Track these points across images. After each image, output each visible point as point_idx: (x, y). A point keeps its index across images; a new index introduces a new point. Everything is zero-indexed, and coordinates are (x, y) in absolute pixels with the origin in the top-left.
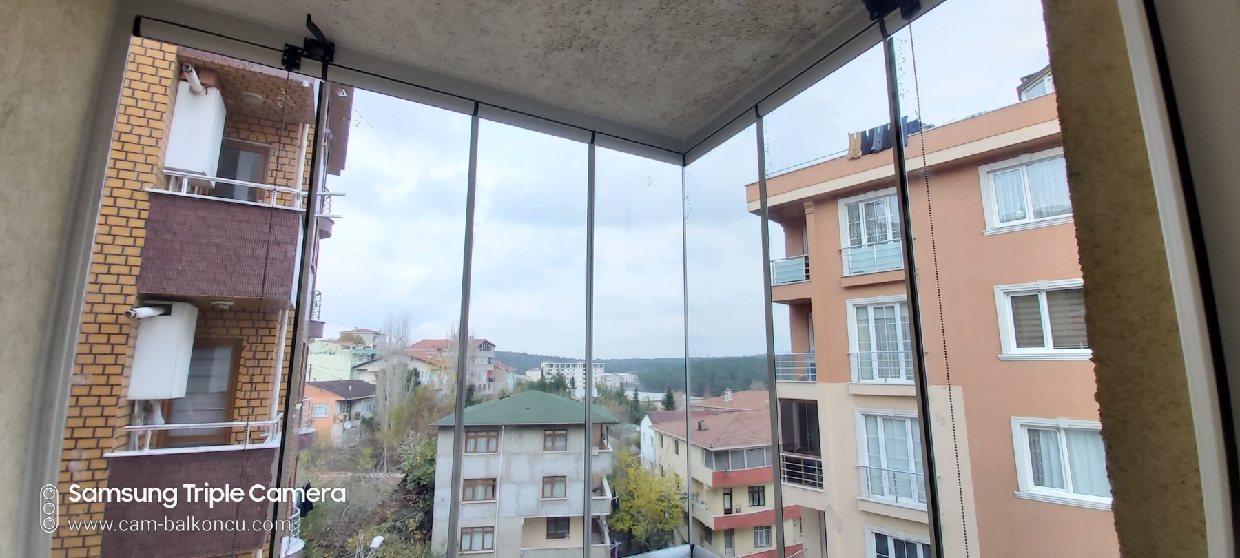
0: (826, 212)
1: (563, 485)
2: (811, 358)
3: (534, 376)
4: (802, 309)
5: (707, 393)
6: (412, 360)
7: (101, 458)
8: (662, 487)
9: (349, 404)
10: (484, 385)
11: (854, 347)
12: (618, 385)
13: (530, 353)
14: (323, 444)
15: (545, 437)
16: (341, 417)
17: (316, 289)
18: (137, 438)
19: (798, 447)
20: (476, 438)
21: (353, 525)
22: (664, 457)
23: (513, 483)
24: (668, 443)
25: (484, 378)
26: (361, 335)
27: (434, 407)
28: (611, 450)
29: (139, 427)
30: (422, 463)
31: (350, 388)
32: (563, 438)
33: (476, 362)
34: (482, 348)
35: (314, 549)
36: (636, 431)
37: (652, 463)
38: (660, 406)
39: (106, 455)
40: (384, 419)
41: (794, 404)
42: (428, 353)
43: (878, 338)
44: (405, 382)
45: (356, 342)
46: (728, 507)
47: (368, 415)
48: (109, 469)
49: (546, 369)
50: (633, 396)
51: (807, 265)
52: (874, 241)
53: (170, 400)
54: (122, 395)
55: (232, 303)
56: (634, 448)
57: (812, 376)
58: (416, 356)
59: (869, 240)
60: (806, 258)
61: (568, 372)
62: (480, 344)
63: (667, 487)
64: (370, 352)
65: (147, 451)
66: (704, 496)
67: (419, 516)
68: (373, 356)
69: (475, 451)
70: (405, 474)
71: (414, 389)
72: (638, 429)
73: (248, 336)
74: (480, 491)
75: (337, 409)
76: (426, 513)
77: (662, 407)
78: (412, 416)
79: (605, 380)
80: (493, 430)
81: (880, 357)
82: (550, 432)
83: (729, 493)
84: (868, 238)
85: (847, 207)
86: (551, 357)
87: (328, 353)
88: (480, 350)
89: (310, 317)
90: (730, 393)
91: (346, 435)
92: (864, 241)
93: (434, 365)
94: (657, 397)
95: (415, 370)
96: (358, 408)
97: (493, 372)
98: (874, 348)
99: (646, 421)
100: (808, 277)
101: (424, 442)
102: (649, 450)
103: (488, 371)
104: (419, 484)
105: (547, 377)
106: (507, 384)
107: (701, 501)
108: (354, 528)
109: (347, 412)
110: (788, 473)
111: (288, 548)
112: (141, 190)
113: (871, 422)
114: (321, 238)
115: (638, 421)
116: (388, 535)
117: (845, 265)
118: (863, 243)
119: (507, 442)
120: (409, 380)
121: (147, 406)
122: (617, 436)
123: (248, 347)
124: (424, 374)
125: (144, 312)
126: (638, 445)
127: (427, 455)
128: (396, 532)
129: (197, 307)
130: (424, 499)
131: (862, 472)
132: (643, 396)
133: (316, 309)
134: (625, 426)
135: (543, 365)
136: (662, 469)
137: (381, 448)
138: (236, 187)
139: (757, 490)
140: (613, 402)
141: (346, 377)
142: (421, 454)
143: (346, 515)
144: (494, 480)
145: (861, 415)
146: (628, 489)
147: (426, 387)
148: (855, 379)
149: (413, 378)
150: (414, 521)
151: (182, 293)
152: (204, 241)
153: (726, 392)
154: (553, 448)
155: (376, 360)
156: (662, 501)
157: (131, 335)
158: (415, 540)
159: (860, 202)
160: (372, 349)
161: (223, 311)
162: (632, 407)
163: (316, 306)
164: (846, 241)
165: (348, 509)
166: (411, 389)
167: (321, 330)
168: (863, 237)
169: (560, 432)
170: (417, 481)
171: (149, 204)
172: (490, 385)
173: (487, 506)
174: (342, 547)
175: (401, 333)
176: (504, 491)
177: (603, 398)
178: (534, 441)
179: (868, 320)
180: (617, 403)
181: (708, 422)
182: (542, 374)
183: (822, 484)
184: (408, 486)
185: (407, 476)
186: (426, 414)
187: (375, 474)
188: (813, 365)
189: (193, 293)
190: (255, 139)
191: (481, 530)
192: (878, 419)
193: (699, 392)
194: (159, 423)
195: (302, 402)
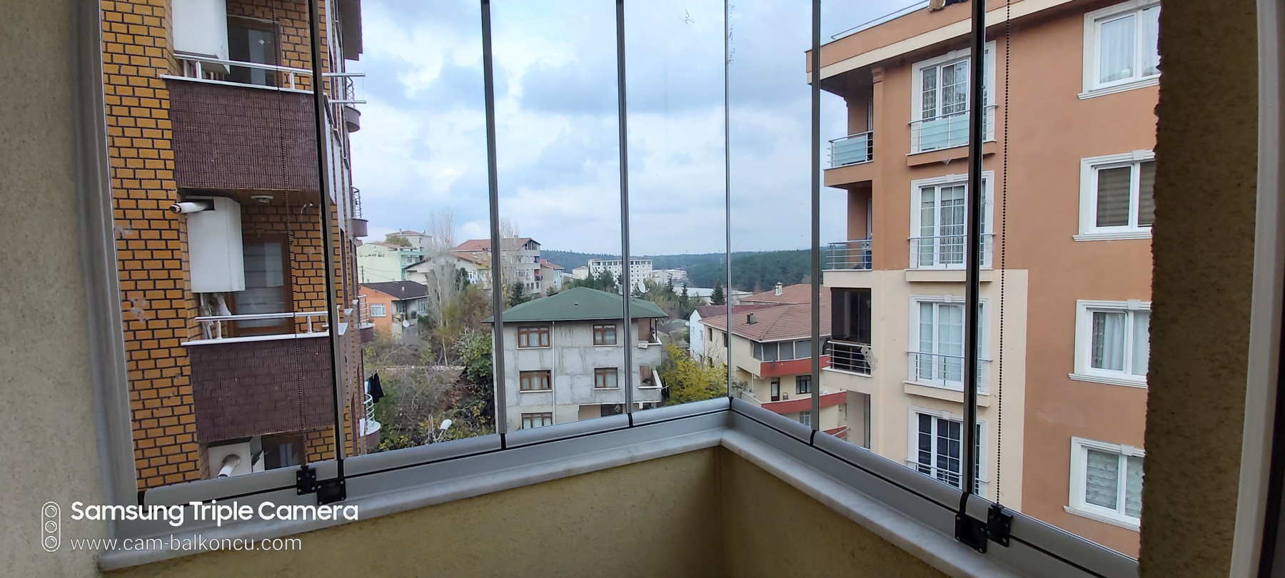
0: (896, 81)
1: (615, 377)
2: (868, 245)
3: (581, 274)
4: (861, 194)
5: (757, 288)
6: (459, 261)
7: (180, 346)
8: (711, 377)
9: (403, 304)
10: (532, 284)
11: (915, 231)
12: (667, 282)
13: (576, 252)
14: (385, 341)
15: (595, 332)
16: (399, 317)
17: (353, 186)
18: (209, 328)
19: (848, 336)
20: (528, 334)
21: (423, 411)
22: (712, 350)
23: (567, 374)
24: (718, 337)
25: (532, 277)
26: (407, 237)
27: (485, 305)
28: (660, 343)
29: (208, 318)
30: (479, 356)
31: (403, 289)
32: (613, 333)
33: (523, 260)
34: (527, 247)
35: (390, 431)
36: (685, 326)
37: (701, 356)
38: (709, 301)
39: (183, 344)
40: (439, 317)
41: (846, 293)
42: (474, 253)
43: (943, 221)
44: (455, 282)
45: (403, 244)
46: (775, 394)
47: (424, 315)
48: (189, 355)
49: (593, 266)
50: (682, 292)
51: (870, 143)
52: (950, 112)
53: (232, 293)
54: (186, 289)
55: (271, 197)
56: (683, 342)
57: (867, 264)
58: (462, 257)
59: (945, 110)
60: (870, 135)
61: (615, 270)
62: (525, 243)
63: (716, 377)
64: (417, 253)
65: (220, 340)
66: (752, 385)
67: (482, 404)
68: (421, 257)
69: (528, 346)
70: (465, 367)
71: (464, 289)
72: (687, 324)
73: (293, 231)
74: (536, 382)
75: (394, 309)
76: (488, 401)
77: (712, 302)
78: (464, 314)
79: (653, 277)
80: (544, 326)
81: (943, 242)
82: (600, 327)
83: (777, 382)
84: (943, 109)
85: (922, 72)
86: (598, 255)
87: (377, 256)
88: (526, 249)
89: (352, 215)
90: (780, 287)
91: (405, 332)
92: (939, 112)
93: (480, 265)
94: (706, 293)
95: (463, 269)
96: (413, 308)
97: (540, 272)
98: (937, 232)
99: (695, 316)
100: (870, 157)
101: (479, 338)
102: (698, 343)
103: (535, 270)
104: (479, 375)
105: (594, 274)
106: (555, 282)
107: (749, 389)
108: (424, 414)
109: (403, 311)
110: (836, 360)
111: (366, 429)
112: (156, 77)
113: (926, 310)
114: (350, 132)
115: (687, 317)
116: (456, 420)
117: (914, 141)
118: (937, 115)
119: (559, 337)
120: (458, 280)
121: (212, 299)
122: (666, 330)
123: (295, 242)
124: (472, 274)
125: (188, 207)
126: (688, 340)
127: (483, 350)
128: (462, 417)
129: (238, 202)
130: (485, 389)
131: (912, 358)
132: (692, 292)
133: (357, 208)
134: (674, 321)
135: (590, 263)
136: (711, 360)
137: (440, 344)
138: (252, 70)
139: (804, 379)
140: (661, 298)
141: (398, 279)
142: (478, 348)
143: (415, 402)
144: (549, 372)
145: (915, 301)
146: (678, 379)
147: (475, 287)
148: (913, 265)
149: (462, 278)
150: (478, 408)
151: (221, 187)
152: (230, 131)
153: (777, 287)
154: (603, 343)
155: (425, 261)
156: (711, 390)
157: (181, 230)
158: (480, 424)
159: (938, 65)
160: (419, 250)
161: (264, 206)
162: (680, 302)
163: (356, 204)
164: (917, 113)
165: (416, 398)
166: (460, 289)
167: (364, 228)
168: (937, 109)
169: (610, 327)
170: (477, 373)
171: (167, 92)
172: (537, 283)
173: (543, 395)
174: (415, 430)
175: (445, 233)
176: (559, 382)
177: (651, 294)
178: (584, 336)
179: (934, 202)
180: (666, 299)
181: (757, 315)
182: (589, 272)
183: (870, 370)
184: (468, 378)
185: (467, 369)
186: (478, 312)
187: (438, 367)
188: (870, 252)
189: (232, 187)
190: (261, 15)
191: (540, 415)
192: (934, 305)
193: (749, 287)
194: (227, 314)
195: (358, 299)
